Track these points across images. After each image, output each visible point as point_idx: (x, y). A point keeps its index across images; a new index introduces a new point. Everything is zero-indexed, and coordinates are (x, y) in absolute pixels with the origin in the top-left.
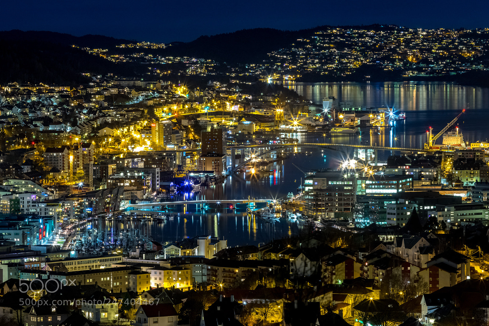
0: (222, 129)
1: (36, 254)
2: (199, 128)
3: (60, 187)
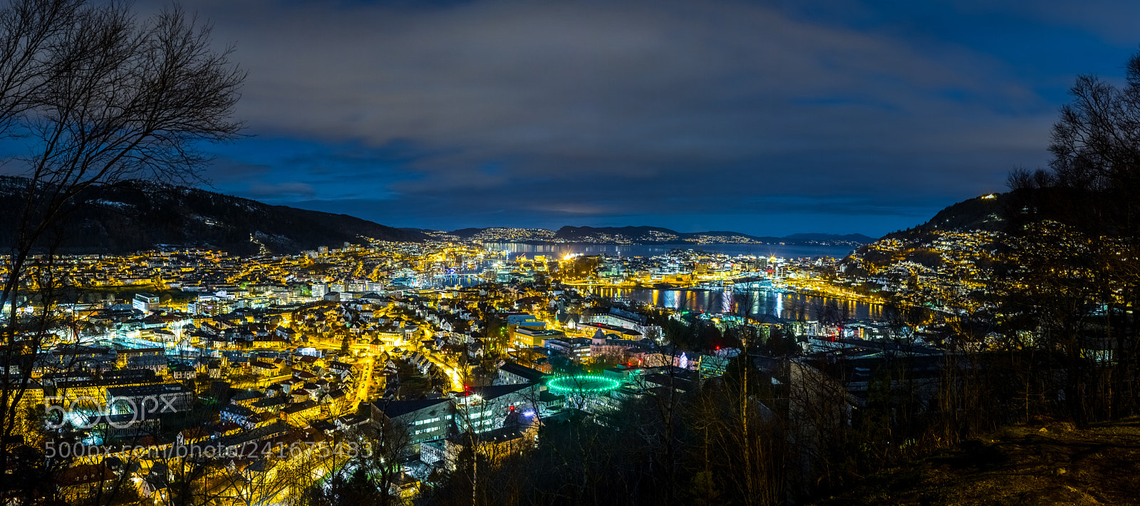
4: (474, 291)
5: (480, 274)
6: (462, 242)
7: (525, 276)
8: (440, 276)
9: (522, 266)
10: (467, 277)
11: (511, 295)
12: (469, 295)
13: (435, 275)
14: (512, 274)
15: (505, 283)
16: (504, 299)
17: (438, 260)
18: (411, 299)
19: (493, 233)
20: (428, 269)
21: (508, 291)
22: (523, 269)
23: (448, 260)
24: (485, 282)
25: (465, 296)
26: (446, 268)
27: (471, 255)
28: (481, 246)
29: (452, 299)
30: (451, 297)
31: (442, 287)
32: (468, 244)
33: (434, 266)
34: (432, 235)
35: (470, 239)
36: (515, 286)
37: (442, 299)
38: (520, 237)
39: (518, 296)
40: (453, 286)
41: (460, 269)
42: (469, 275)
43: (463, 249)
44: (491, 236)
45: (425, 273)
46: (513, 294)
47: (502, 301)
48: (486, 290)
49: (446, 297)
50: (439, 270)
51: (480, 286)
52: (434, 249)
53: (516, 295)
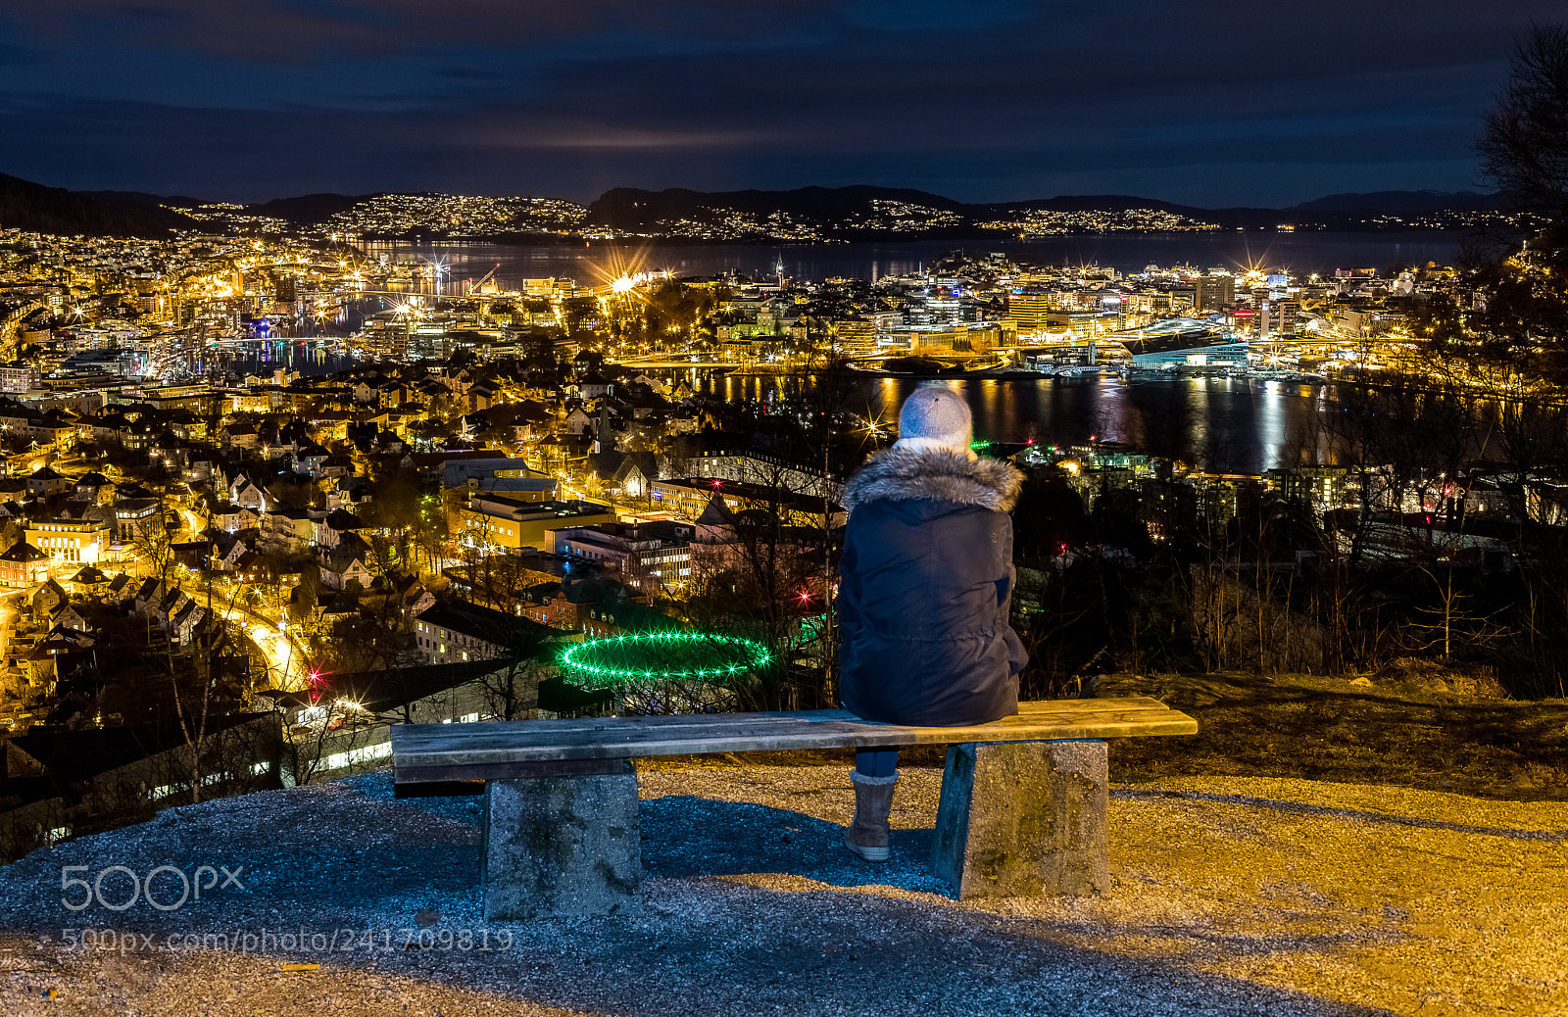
0: (294, 278)
1: (133, 383)
2: (273, 277)
3: (152, 326)
4: (337, 390)
5: (354, 336)
6: (295, 236)
7: (493, 342)
8: (226, 343)
9: (485, 310)
10: (313, 344)
11: (450, 398)
12: (320, 402)
13: (210, 342)
14: (457, 336)
15: (433, 363)
16: (432, 410)
17: (221, 295)
18: (132, 417)
19: (394, 210)
20: (186, 321)
21: (443, 388)
22: (487, 321)
23: (249, 293)
24: (371, 360)
25: (308, 403)
26: (246, 318)
27: (323, 278)
28: (355, 250)
29: (267, 415)
30: (262, 409)
31: (233, 375)
32: (313, 245)
33: (205, 311)
34: (198, 217)
35: (320, 227)
36: (464, 373)
37: (234, 415)
38: (477, 222)
39: (473, 401)
40: (270, 374)
41: (292, 322)
42: (320, 341)
43: (301, 261)
44: (386, 220)
45: (177, 333)
46: (456, 396)
47: (423, 417)
48: (372, 384)
49: (247, 409)
50: (222, 324)
51: (356, 372)
52: (203, 259)
53: (466, 401)
